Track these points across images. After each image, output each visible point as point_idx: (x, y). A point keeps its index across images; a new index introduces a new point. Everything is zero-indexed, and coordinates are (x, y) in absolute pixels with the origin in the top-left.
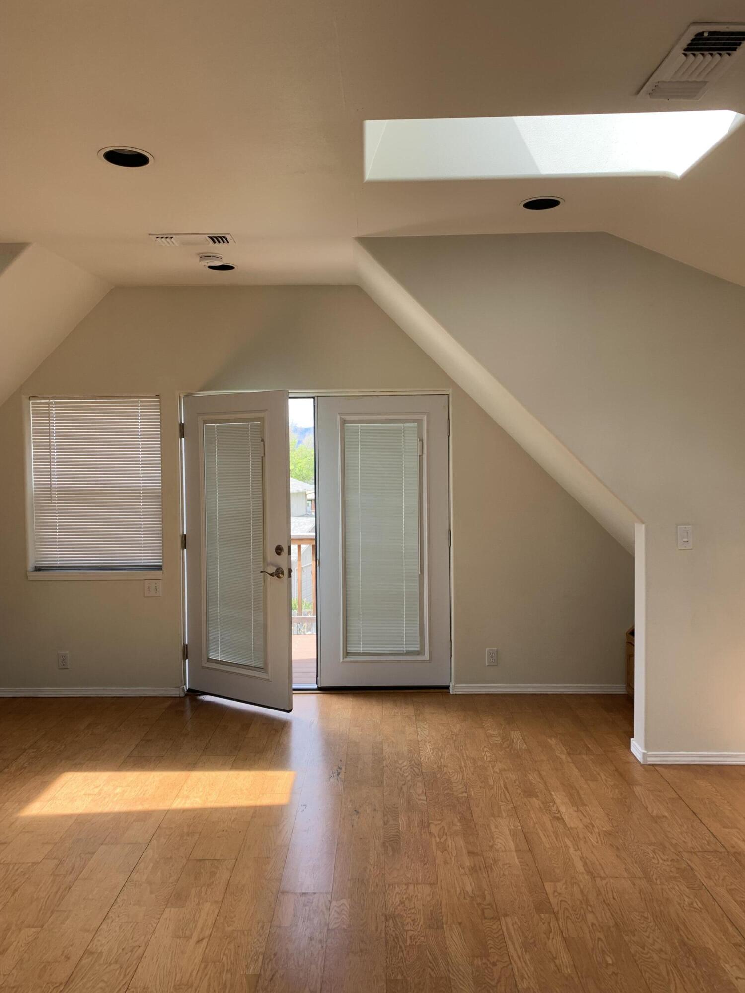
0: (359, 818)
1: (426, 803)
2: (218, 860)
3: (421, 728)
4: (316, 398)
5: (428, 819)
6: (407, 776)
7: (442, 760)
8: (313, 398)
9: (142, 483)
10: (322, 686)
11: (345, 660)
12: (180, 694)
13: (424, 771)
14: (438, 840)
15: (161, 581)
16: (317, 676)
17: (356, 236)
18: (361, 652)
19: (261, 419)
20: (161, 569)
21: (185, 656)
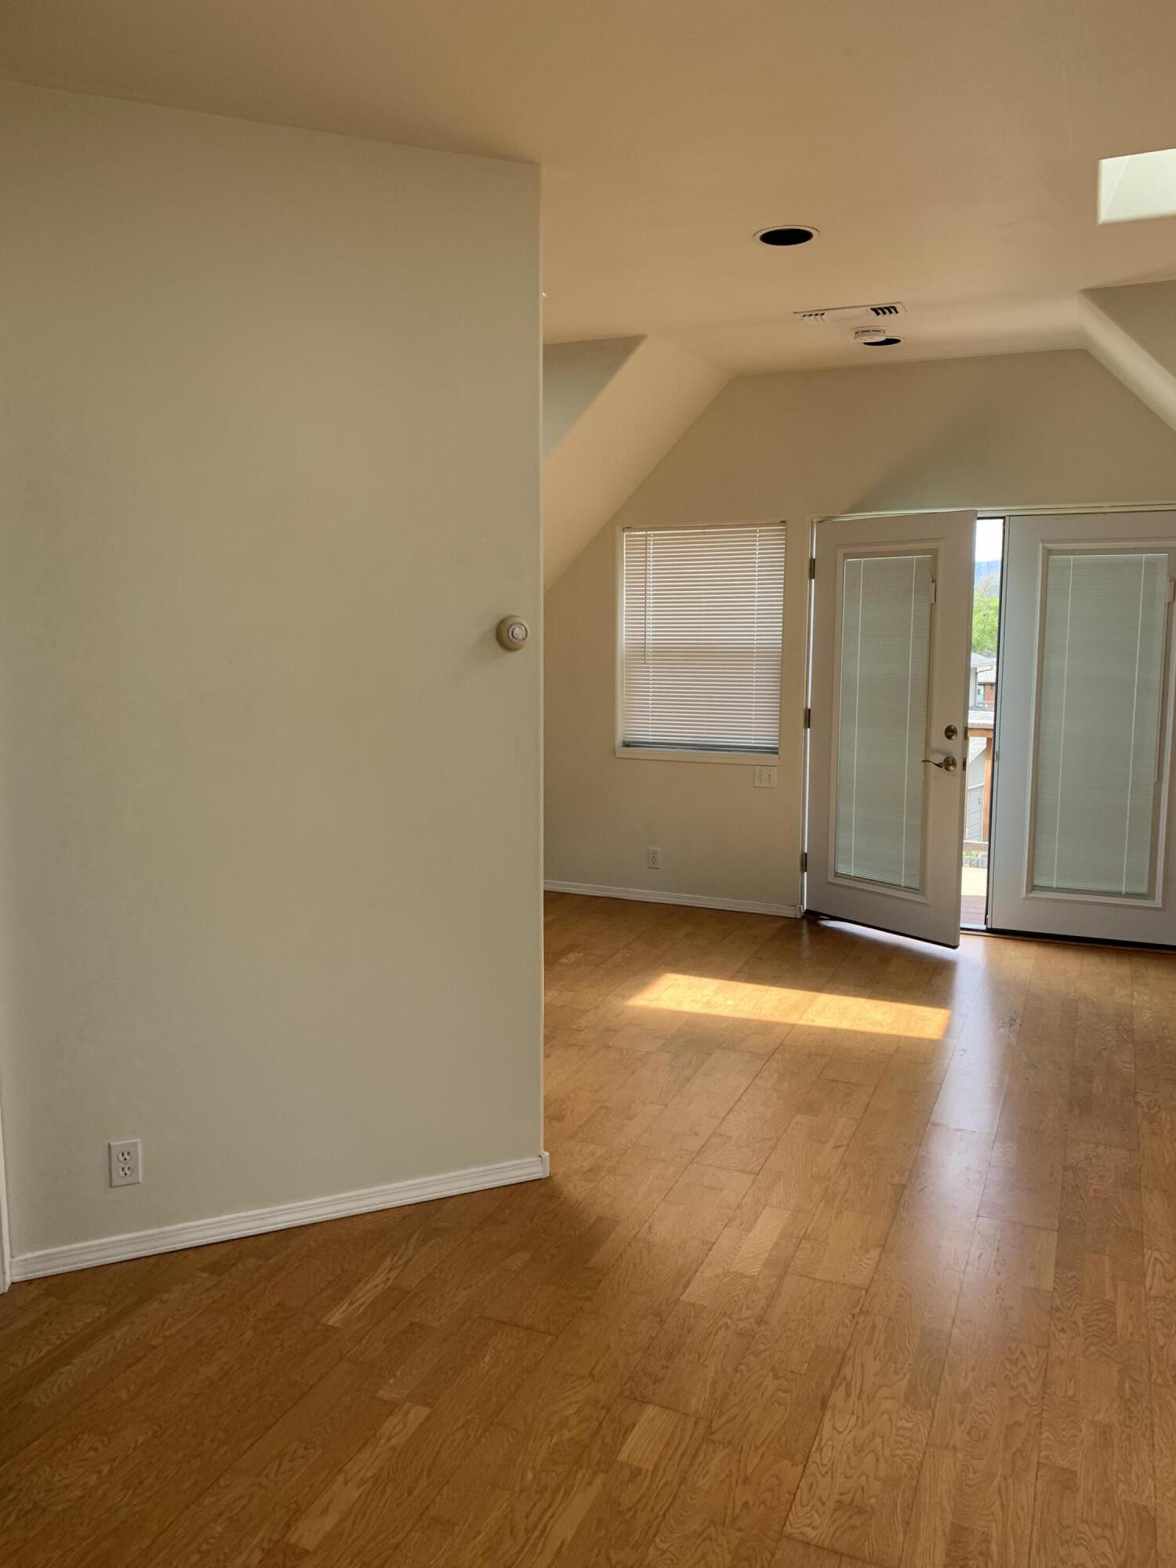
0: (1036, 1073)
1: (1133, 1071)
2: (853, 1084)
3: (1138, 992)
4: (1007, 518)
5: (1136, 1088)
6: (1110, 1041)
7: (1166, 1031)
8: (1003, 518)
9: (757, 639)
10: (993, 927)
11: (1031, 895)
12: (795, 915)
13: (1136, 1038)
14: (1146, 1110)
15: (776, 768)
16: (987, 914)
17: (1083, 287)
18: (1055, 886)
19: (934, 552)
20: (777, 753)
21: (804, 867)
